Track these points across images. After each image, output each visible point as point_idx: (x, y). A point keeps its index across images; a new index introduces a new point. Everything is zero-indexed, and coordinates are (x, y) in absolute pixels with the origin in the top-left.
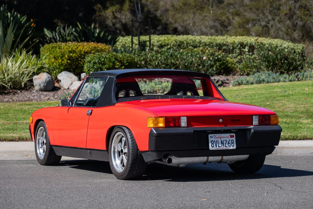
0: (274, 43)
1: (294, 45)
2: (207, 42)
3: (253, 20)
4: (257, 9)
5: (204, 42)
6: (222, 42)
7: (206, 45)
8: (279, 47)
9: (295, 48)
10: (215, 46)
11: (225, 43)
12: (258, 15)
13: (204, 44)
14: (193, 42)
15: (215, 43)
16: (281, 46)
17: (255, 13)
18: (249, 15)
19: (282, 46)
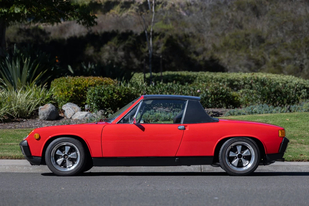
0: (285, 79)
1: (305, 81)
2: (219, 78)
3: (288, 59)
4: (294, 49)
5: (216, 78)
6: (234, 78)
7: (217, 80)
8: (289, 83)
9: (305, 84)
10: (227, 82)
11: (236, 79)
12: (293, 55)
13: (216, 80)
14: (206, 78)
15: (226, 79)
16: (291, 82)
17: (290, 52)
18: (284, 54)
19: (293, 82)
